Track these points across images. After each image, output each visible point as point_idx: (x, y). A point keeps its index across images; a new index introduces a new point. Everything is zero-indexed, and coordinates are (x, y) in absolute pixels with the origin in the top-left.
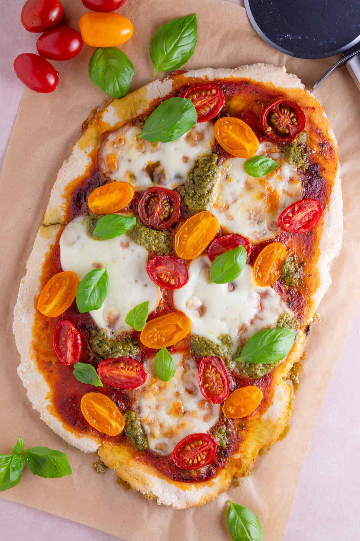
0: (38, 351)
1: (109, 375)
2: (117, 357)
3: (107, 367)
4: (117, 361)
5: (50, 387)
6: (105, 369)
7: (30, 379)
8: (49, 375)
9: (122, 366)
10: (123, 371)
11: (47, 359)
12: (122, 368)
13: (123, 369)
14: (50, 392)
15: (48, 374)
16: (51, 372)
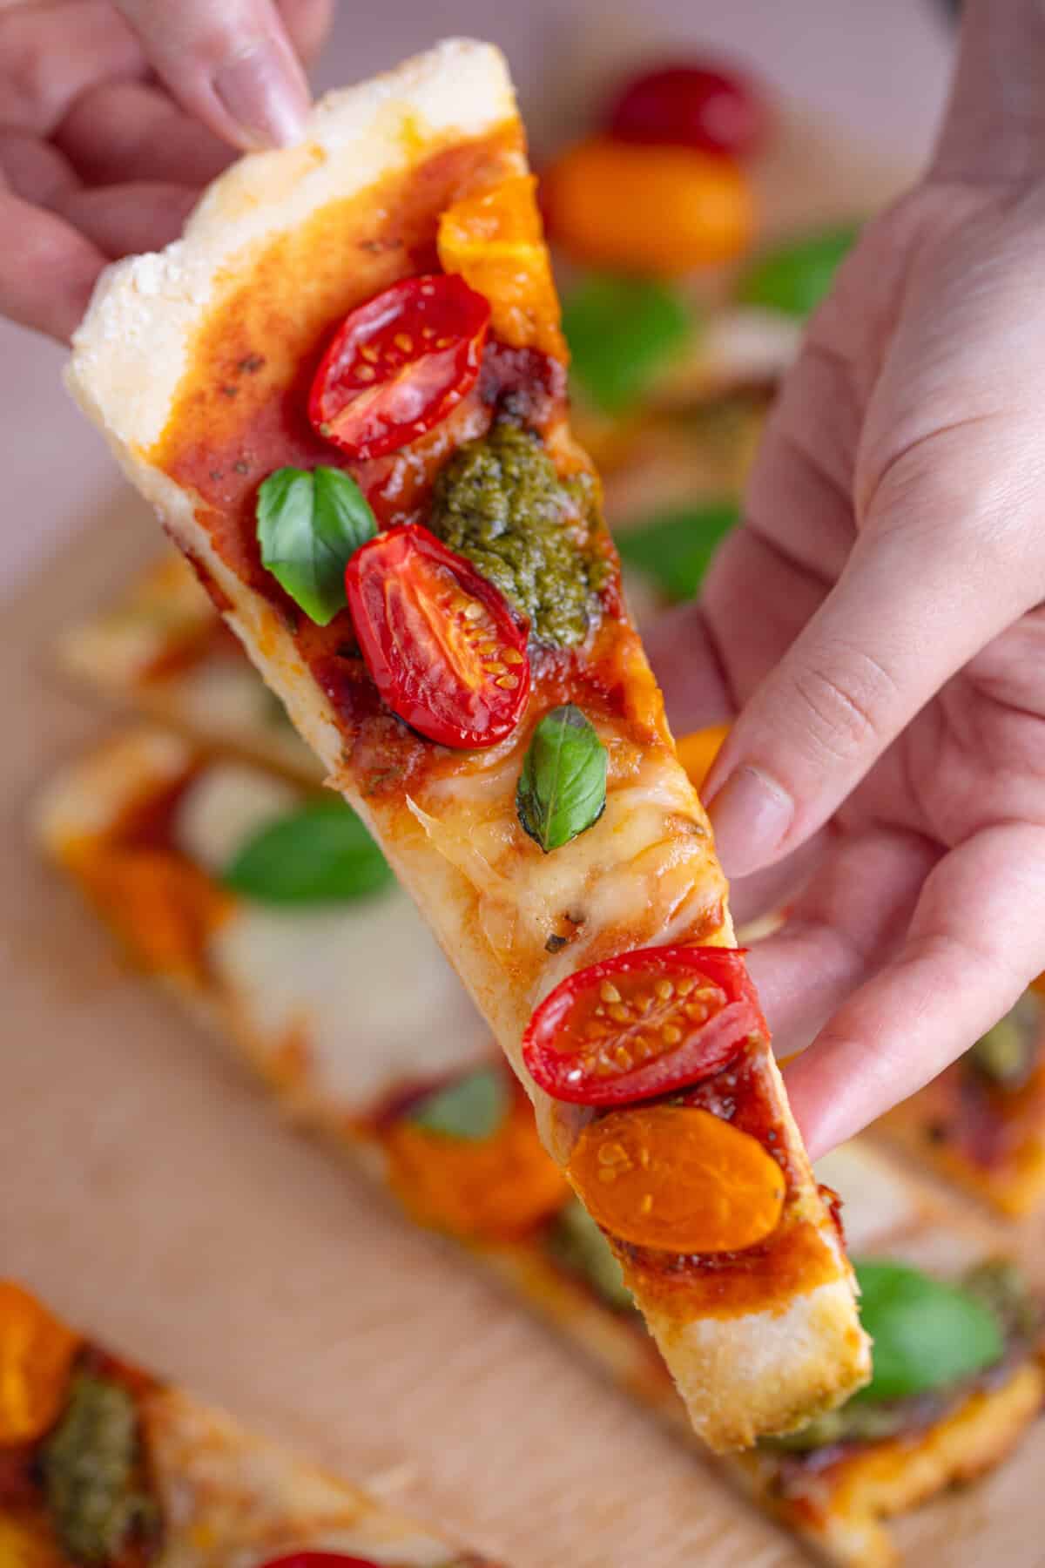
0: (265, 286)
1: (398, 589)
2: (488, 573)
3: (420, 562)
4: (475, 586)
5: (163, 434)
6: (406, 563)
7: (133, 333)
8: (210, 396)
9: (468, 614)
10: (453, 631)
11: (259, 342)
12: (462, 617)
13: (460, 626)
14: (147, 448)
15: (209, 388)
16: (226, 392)
